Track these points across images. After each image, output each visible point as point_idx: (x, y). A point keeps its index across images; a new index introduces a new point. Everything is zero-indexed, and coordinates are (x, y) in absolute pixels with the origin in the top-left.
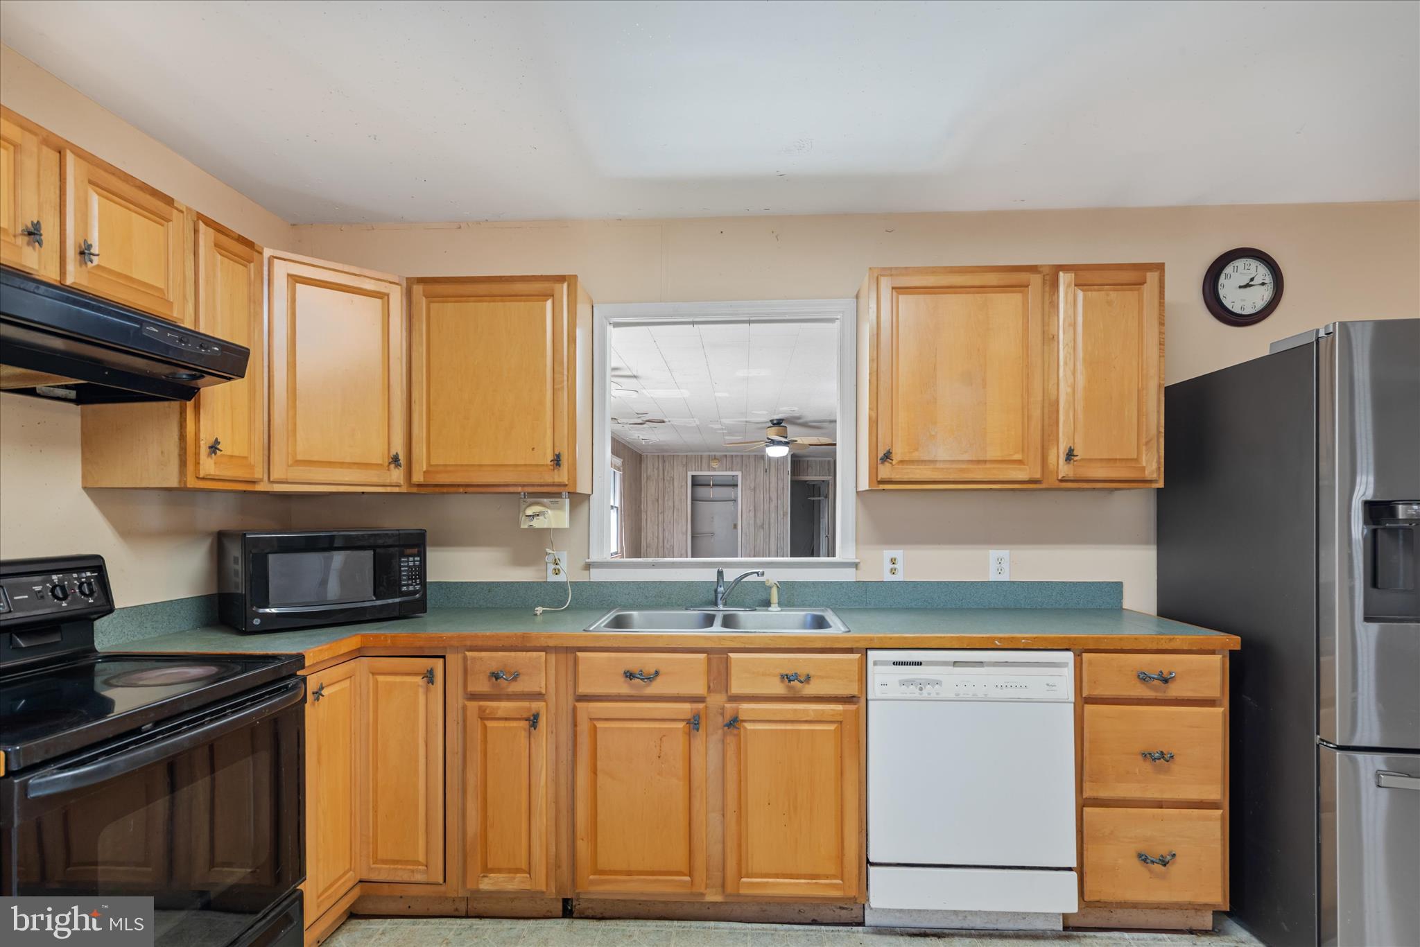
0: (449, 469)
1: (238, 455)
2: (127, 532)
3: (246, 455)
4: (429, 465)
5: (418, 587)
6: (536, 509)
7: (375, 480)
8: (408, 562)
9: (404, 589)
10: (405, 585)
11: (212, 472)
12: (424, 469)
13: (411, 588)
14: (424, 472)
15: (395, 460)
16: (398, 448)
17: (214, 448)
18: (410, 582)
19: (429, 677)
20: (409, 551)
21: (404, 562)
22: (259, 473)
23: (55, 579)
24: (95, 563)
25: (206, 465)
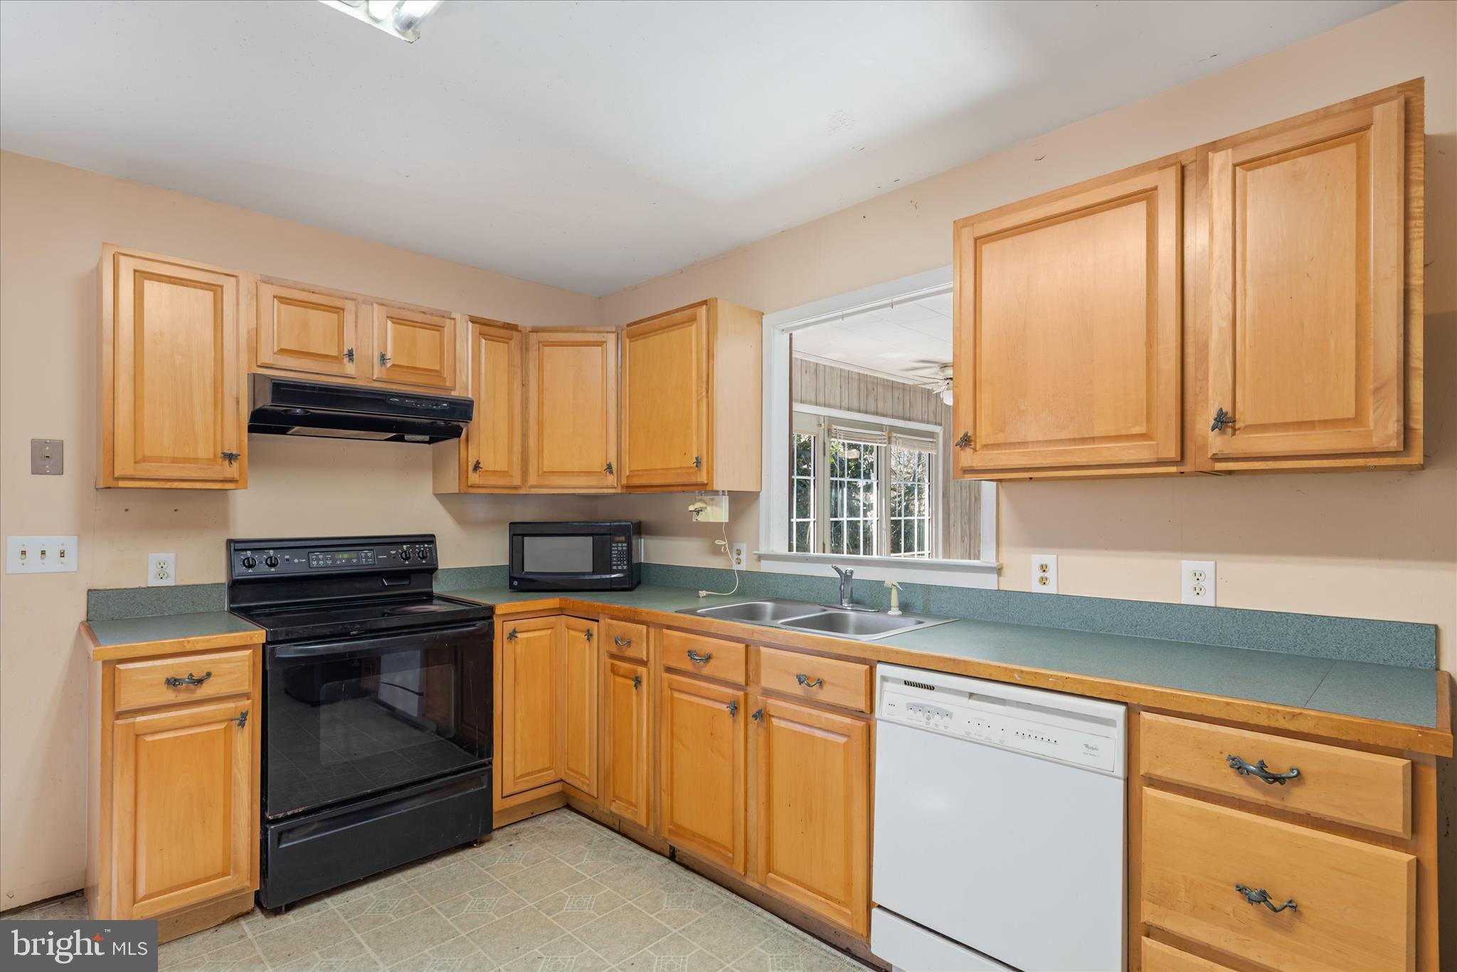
0: (640, 473)
1: (499, 470)
2: (462, 521)
3: (506, 469)
4: (630, 471)
5: (625, 567)
6: (698, 505)
7: (594, 483)
8: (617, 547)
9: (615, 568)
10: (615, 565)
11: (477, 483)
12: (628, 474)
13: (620, 568)
14: (628, 477)
15: (609, 468)
16: (613, 459)
17: (477, 467)
18: (619, 563)
19: (589, 635)
20: (617, 539)
21: (614, 547)
22: (517, 481)
23: (405, 547)
24: (430, 539)
25: (474, 478)
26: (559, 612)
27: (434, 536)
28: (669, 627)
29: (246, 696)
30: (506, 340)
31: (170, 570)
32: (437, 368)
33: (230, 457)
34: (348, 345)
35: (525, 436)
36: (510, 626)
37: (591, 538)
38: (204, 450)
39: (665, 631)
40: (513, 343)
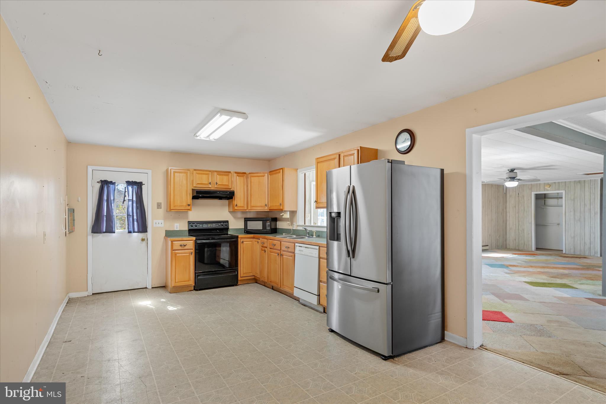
0: (272, 206)
1: (241, 206)
2: (235, 218)
3: (243, 206)
6: (283, 214)
7: (262, 209)
9: (267, 229)
12: (270, 207)
15: (266, 205)
16: (267, 203)
17: (236, 205)
18: (268, 227)
19: (258, 242)
21: (267, 223)
22: (246, 209)
23: (222, 223)
24: (227, 222)
25: (236, 208)
26: (254, 238)
27: (228, 221)
28: (270, 239)
29: (192, 249)
30: (243, 176)
31: (178, 227)
32: (228, 184)
33: (189, 205)
34: (210, 181)
35: (247, 198)
36: (242, 240)
37: (262, 222)
38: (185, 204)
39: (269, 240)
40: (244, 177)
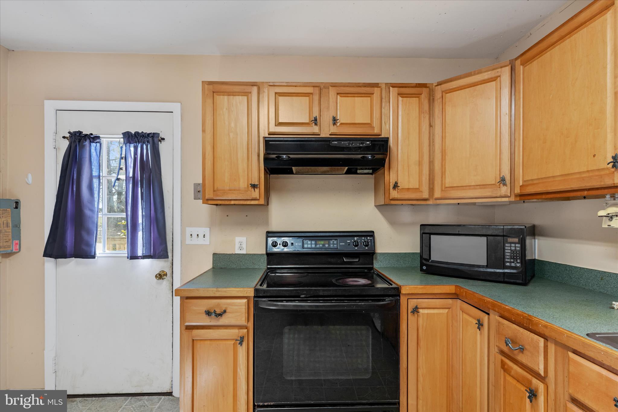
0: (535, 182)
1: (412, 187)
3: (417, 187)
4: (524, 181)
5: (518, 265)
6: (613, 210)
7: (488, 194)
8: (511, 247)
9: (508, 264)
10: (508, 262)
11: (396, 197)
12: (521, 184)
13: (513, 265)
14: (521, 186)
15: (503, 180)
16: (506, 173)
17: (396, 186)
18: (512, 260)
19: (480, 325)
20: (510, 240)
21: (507, 247)
22: (426, 195)
23: (356, 238)
24: (371, 234)
25: (394, 194)
26: (455, 296)
27: (373, 232)
28: (575, 352)
30: (418, 95)
31: (244, 246)
32: (369, 122)
33: (254, 186)
34: (316, 114)
35: (431, 163)
36: (413, 303)
37: (485, 239)
38: (243, 184)
40: (423, 96)
